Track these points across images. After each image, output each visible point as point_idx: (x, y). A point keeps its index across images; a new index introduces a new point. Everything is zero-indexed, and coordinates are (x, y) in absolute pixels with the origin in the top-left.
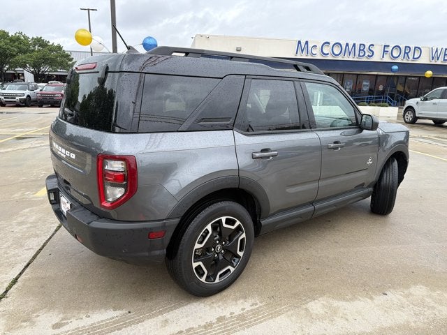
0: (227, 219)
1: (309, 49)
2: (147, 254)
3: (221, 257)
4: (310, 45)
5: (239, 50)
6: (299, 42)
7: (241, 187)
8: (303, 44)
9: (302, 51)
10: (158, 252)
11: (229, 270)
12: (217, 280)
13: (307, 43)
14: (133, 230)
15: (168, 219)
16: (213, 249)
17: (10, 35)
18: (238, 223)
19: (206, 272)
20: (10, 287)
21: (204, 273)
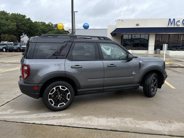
0: (62, 87)
1: (176, 23)
2: (33, 94)
3: (60, 99)
4: (176, 21)
5: (137, 25)
6: (170, 19)
7: (66, 77)
8: (172, 20)
9: (172, 24)
10: (37, 94)
11: (63, 104)
12: (58, 106)
13: (174, 19)
14: (29, 86)
15: (39, 84)
16: (57, 96)
17: (46, 24)
18: (66, 89)
19: (54, 103)
20: (6, 103)
21: (53, 103)
